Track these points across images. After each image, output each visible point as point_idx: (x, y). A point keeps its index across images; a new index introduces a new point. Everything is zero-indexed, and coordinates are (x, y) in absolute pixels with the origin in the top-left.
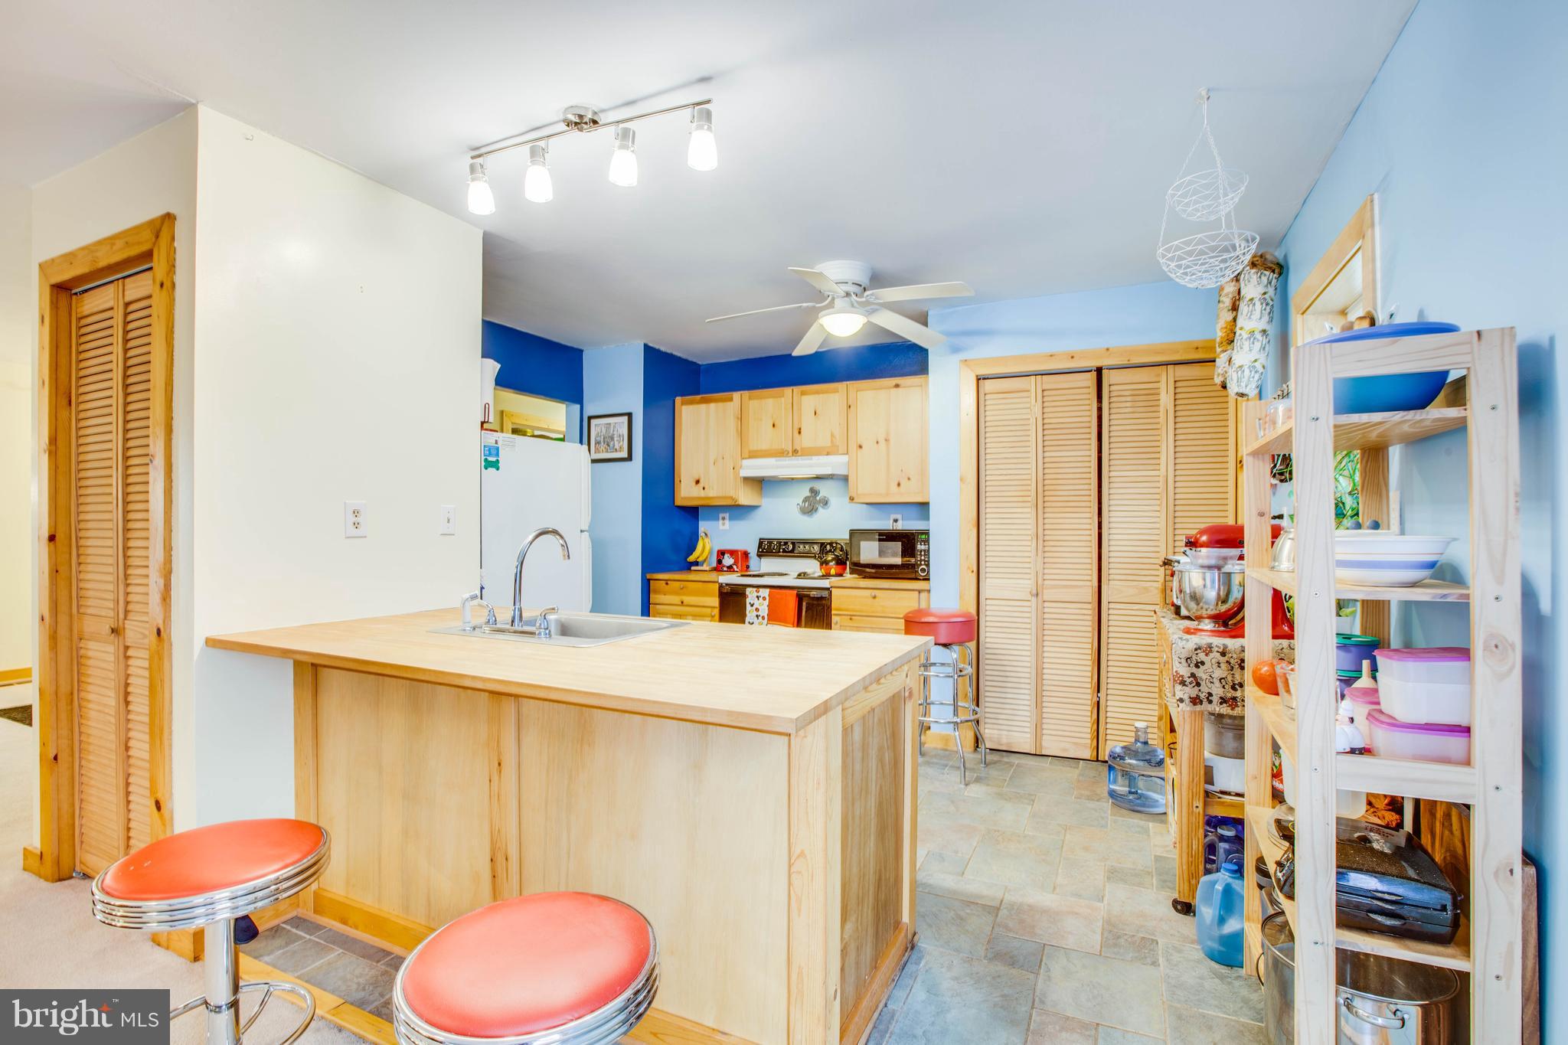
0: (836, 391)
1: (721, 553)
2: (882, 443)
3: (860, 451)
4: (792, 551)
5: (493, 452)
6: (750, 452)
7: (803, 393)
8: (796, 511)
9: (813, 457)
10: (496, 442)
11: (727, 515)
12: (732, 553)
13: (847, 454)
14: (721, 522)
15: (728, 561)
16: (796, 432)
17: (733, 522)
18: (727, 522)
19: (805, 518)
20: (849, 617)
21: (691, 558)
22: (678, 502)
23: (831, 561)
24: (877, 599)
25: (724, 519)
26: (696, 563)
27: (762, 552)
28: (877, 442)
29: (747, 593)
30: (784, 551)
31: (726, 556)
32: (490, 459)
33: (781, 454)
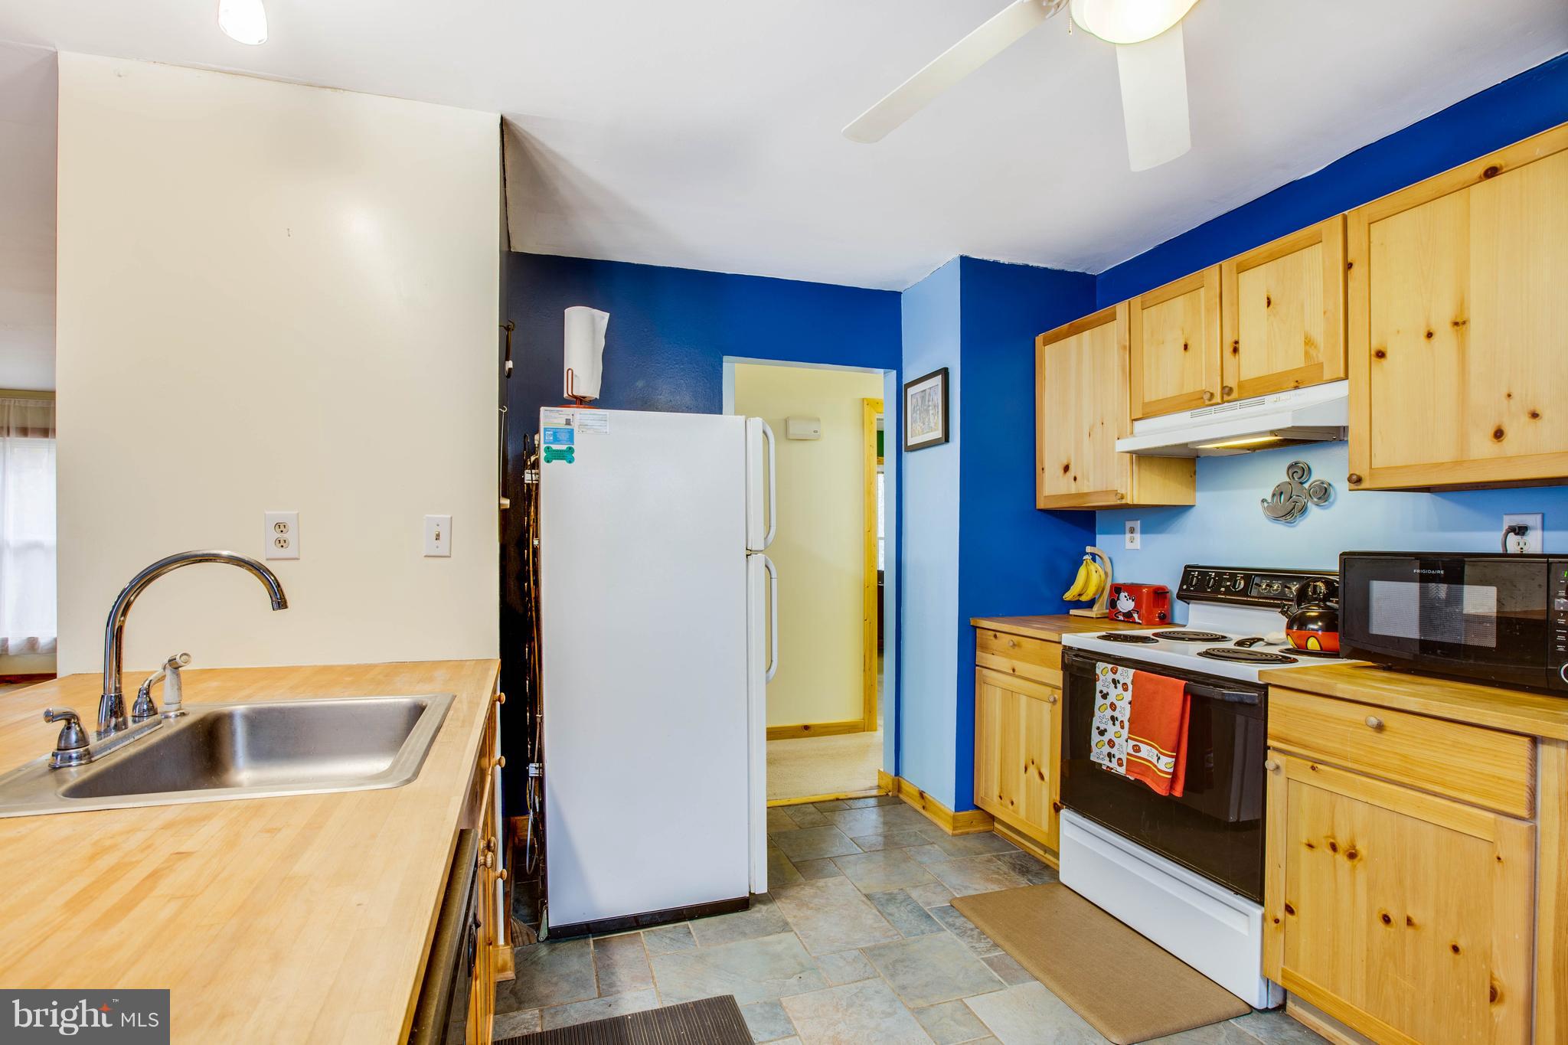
0: (1317, 241)
1: (1117, 589)
2: (1444, 332)
3: (1379, 366)
4: (1244, 592)
5: (564, 436)
6: (1145, 405)
7: (1241, 269)
8: (1259, 514)
9: (1267, 398)
10: (568, 422)
11: (1137, 524)
12: (1133, 590)
13: (1346, 378)
14: (1128, 536)
15: (1126, 604)
16: (1228, 351)
17: (1144, 536)
18: (1137, 536)
19: (1280, 528)
20: (1311, 764)
21: (1069, 596)
22: (1041, 504)
23: (1314, 620)
24: (1384, 736)
25: (1132, 530)
26: (1078, 604)
27: (1188, 590)
28: (1430, 335)
29: (1098, 671)
30: (1228, 591)
31: (1123, 595)
32: (555, 447)
33: (1200, 401)
